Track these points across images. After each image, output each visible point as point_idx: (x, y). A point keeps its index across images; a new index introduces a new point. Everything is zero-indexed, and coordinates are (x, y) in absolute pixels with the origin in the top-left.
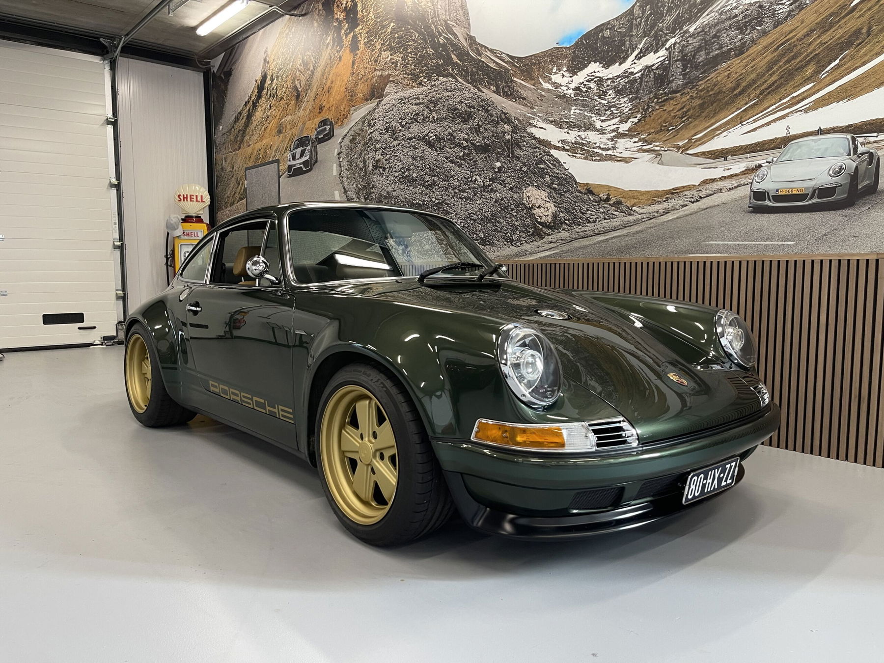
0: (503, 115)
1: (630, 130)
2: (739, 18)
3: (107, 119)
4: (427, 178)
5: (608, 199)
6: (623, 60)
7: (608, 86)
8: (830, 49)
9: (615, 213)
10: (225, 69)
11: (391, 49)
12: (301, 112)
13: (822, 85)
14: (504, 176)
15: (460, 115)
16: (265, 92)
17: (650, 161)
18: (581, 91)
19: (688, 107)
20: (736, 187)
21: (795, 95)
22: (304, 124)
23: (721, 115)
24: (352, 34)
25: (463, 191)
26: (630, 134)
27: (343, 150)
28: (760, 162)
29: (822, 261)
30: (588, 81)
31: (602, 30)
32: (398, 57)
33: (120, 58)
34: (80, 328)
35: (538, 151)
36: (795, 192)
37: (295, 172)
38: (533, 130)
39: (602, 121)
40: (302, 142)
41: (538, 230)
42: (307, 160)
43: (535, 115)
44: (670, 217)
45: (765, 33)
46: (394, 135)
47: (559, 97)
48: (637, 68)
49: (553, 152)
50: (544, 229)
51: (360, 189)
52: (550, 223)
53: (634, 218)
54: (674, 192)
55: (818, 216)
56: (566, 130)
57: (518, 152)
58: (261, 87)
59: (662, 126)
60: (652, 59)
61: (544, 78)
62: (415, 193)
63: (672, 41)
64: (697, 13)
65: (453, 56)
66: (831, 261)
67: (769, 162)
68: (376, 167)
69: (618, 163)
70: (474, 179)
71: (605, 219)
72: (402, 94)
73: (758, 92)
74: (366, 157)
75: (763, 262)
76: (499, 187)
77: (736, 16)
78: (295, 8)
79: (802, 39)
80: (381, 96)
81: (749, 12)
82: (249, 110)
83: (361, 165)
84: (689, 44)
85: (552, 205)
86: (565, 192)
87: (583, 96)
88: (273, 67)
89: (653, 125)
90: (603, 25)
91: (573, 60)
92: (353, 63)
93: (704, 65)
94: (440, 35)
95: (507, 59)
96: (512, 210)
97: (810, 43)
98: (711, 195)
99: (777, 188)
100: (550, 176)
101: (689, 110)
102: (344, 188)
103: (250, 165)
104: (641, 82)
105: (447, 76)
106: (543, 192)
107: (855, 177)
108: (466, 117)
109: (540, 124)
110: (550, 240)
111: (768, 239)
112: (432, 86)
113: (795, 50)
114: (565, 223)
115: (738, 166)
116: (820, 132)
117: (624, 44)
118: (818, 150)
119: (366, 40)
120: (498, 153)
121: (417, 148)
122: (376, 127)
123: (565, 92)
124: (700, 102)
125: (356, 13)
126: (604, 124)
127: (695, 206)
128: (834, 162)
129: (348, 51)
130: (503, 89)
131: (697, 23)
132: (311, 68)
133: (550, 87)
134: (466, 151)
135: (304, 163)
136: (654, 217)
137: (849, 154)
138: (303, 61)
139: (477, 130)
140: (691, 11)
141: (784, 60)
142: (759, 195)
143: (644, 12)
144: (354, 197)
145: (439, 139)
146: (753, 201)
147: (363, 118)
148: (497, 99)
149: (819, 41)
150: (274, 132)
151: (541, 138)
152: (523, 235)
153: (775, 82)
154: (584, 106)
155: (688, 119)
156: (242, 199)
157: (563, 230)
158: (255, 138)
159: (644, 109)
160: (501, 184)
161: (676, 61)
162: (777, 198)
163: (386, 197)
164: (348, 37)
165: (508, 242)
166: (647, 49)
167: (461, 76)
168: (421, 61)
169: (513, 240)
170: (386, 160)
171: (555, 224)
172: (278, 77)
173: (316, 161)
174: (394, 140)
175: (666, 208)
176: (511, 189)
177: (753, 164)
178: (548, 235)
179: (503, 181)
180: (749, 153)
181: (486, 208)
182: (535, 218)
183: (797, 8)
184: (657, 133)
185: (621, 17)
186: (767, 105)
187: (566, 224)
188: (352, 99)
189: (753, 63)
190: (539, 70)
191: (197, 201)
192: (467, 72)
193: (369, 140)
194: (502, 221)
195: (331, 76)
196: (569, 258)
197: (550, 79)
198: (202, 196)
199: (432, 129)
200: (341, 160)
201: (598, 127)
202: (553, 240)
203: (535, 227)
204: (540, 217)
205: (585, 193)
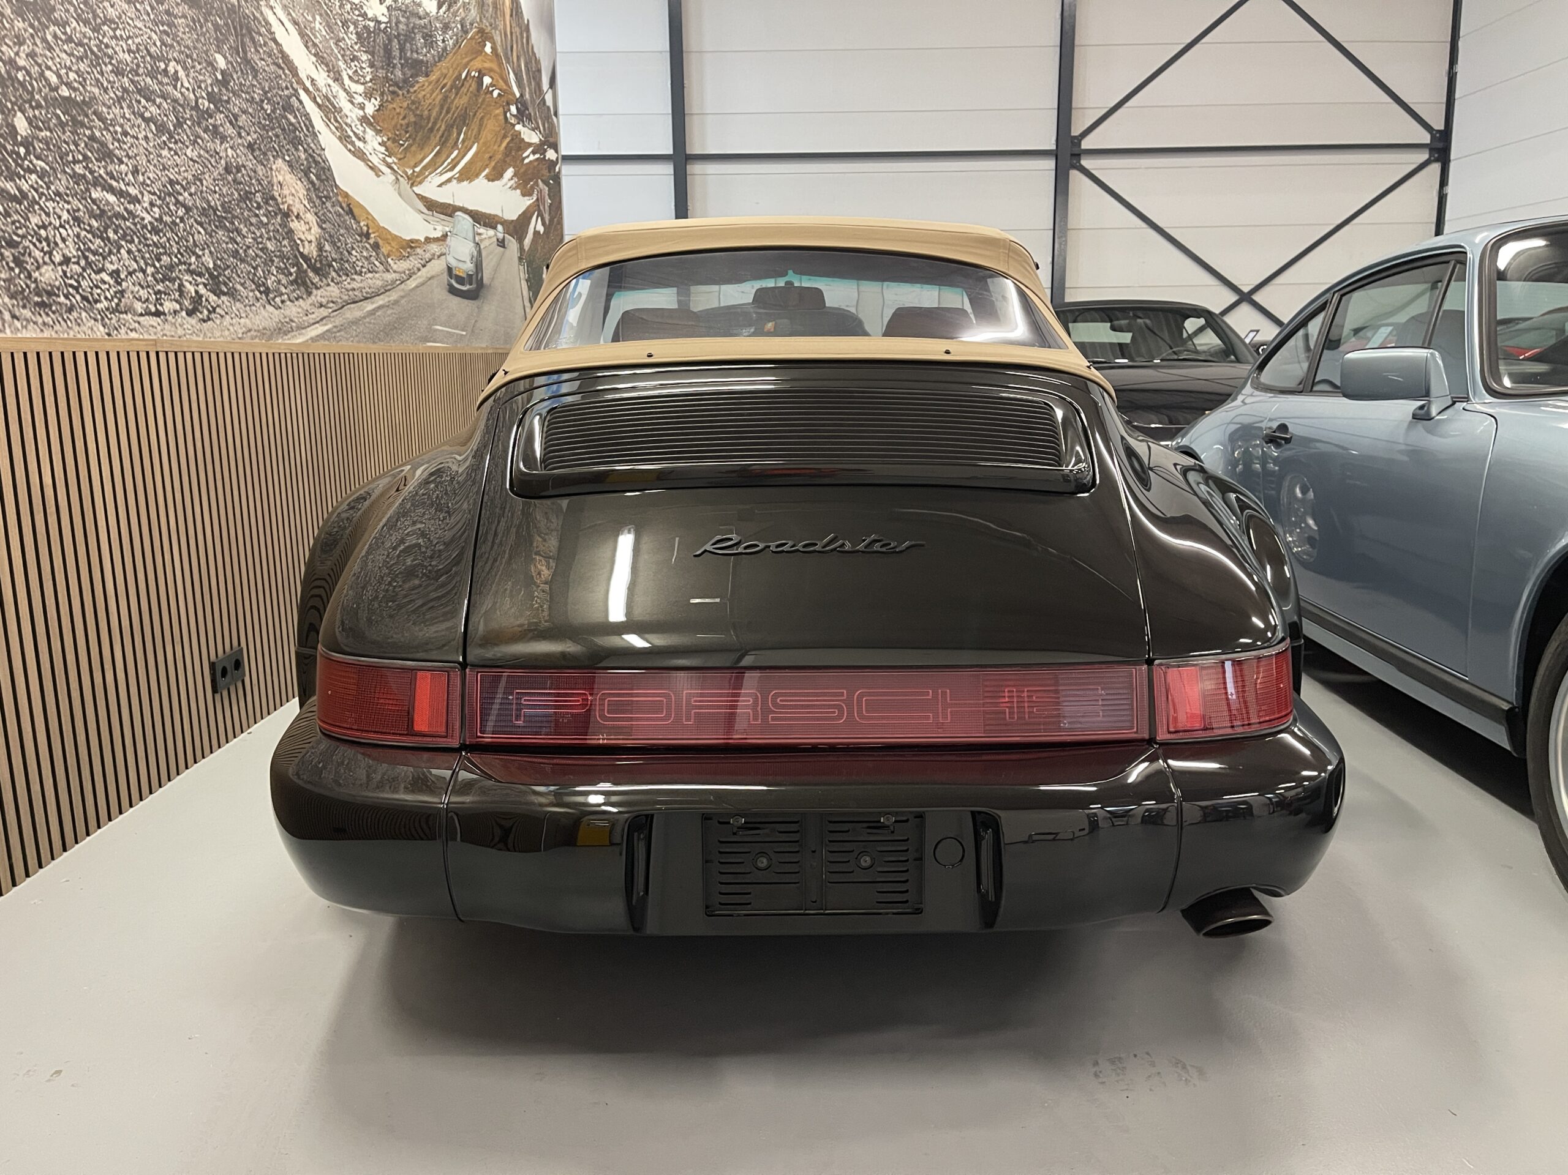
1: (374, 117)
5: (366, 235)
9: (377, 263)
19: (408, 120)
20: (440, 255)
21: (453, 156)
23: (426, 150)
26: (374, 125)
35: (283, 76)
38: (271, 18)
39: (349, 77)
41: (301, 273)
44: (412, 284)
49: (303, 96)
50: (311, 274)
52: (316, 261)
53: (390, 277)
54: (411, 245)
56: (314, 59)
57: (251, 54)
59: (395, 133)
70: (172, 69)
71: (370, 272)
76: (231, 131)
81: (426, 22)
85: (314, 221)
86: (326, 199)
96: (259, 207)
98: (430, 260)
100: (305, 151)
101: (409, 124)
106: (299, 182)
109: (280, 12)
110: (318, 298)
111: (457, 327)
113: (448, 101)
114: (333, 266)
115: (439, 227)
120: (218, 28)
124: (414, 119)
126: (352, 86)
127: (424, 273)
136: (404, 281)
137: (473, 242)
141: (445, 109)
142: (450, 269)
146: (448, 277)
151: (285, 49)
152: (284, 279)
153: (444, 131)
155: (409, 137)
157: (332, 281)
161: (395, 37)
165: (261, 293)
169: (268, 288)
175: (409, 270)
176: (250, 147)
178: (317, 288)
179: (237, 119)
182: (295, 241)
184: (393, 141)
187: (335, 271)
189: (433, 96)
194: (245, 230)
201: (347, 87)
202: (324, 301)
203: (297, 264)
204: (302, 241)
205: (347, 214)
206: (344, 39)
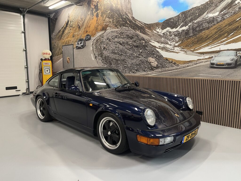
0: (142, 38)
1: (178, 45)
2: (208, 20)
3: (22, 32)
4: (120, 53)
5: (172, 62)
6: (177, 27)
7: (172, 34)
8: (231, 30)
9: (174, 66)
10: (55, 18)
11: (109, 18)
12: (80, 32)
13: (229, 39)
14: (143, 54)
15: (130, 37)
16: (68, 25)
17: (183, 53)
18: (165, 34)
19: (194, 41)
20: (206, 62)
21: (222, 40)
22: (81, 35)
23: (203, 44)
24: (96, 12)
25: (131, 57)
26: (178, 46)
27: (94, 43)
28: (213, 56)
29: (228, 81)
30: (167, 32)
31: (171, 20)
32: (111, 20)
33: (26, 14)
34: (16, 91)
35: (152, 48)
36: (221, 64)
37: (78, 48)
38: (151, 43)
39: (171, 42)
40: (81, 40)
41: (152, 69)
42: (82, 45)
43: (152, 39)
44: (189, 67)
45: (214, 25)
46: (110, 40)
47: (158, 35)
48: (180, 30)
49: (157, 49)
50: (154, 68)
51: (99, 54)
53: (179, 67)
54: (190, 62)
55: (227, 70)
56: (160, 44)
57: (146, 48)
58: (67, 24)
59: (187, 45)
60: (184, 28)
61: (154, 30)
62: (117, 57)
63: (190, 24)
64: (197, 18)
65: (128, 22)
66: (230, 81)
67: (215, 56)
68: (104, 48)
69: (175, 53)
70: (134, 54)
71: (171, 67)
72: (112, 30)
73: (212, 39)
74: (101, 46)
75: (213, 80)
76: (141, 57)
77: (207, 20)
78: (78, 3)
79: (224, 27)
80: (106, 30)
81: (210, 19)
82: (63, 30)
83: (100, 48)
84: (194, 26)
85: (156, 62)
86: (160, 59)
87: (165, 36)
88: (71, 19)
89: (185, 45)
90: (171, 18)
91: (163, 26)
92: (97, 20)
93: (198, 31)
94: (124, 16)
95: (144, 24)
96: (145, 63)
97: (226, 28)
98: (200, 63)
99: (217, 62)
100: (156, 55)
101: (194, 42)
102: (94, 54)
103: (64, 45)
104: (181, 34)
105: (126, 27)
106: (154, 59)
107: (236, 61)
108: (132, 38)
109: (153, 42)
110: (156, 71)
111: (214, 75)
112: (121, 29)
113: (222, 30)
115: (207, 56)
116: (228, 50)
117: (177, 24)
118: (227, 54)
119: (101, 14)
120: (141, 48)
121: (117, 45)
122: (104, 38)
123: (160, 34)
124: (197, 40)
125: (98, 7)
126: (171, 43)
127: (196, 65)
128: (231, 57)
129: (95, 17)
130: (142, 32)
131: (197, 20)
132: (84, 20)
133: (156, 32)
134: (132, 47)
135: (81, 46)
136: (185, 67)
137: (235, 56)
138: (81, 18)
139: (135, 41)
140: (195, 17)
141: (219, 32)
142: (212, 64)
143: (182, 16)
144: (97, 56)
145: (123, 43)
146: (211, 65)
147: (100, 35)
148: (140, 34)
149: (228, 28)
150: (72, 36)
151: (154, 45)
152: (148, 69)
153: (217, 37)
154: (165, 38)
155: (194, 44)
156: (61, 54)
157: (159, 69)
158: (65, 37)
159: (182, 40)
160: (142, 56)
161: (191, 29)
162: (217, 65)
163: (107, 57)
164: (96, 13)
165: (143, 71)
166: (183, 25)
167: (130, 27)
168: (118, 22)
169: (145, 71)
170: (107, 47)
171: (157, 67)
172: (73, 22)
173: (85, 46)
174: (110, 42)
175: (188, 65)
176: (145, 57)
177: (211, 56)
178: (155, 70)
179: (142, 55)
180: (210, 53)
181: (137, 62)
182: (151, 65)
183: (223, 19)
184: (185, 47)
185: (176, 16)
186: (215, 42)
187: (160, 67)
188: (96, 30)
189: (211, 32)
190: (153, 28)
191: (48, 54)
192: (132, 26)
193: (102, 41)
194: (142, 65)
195: (90, 23)
196: (161, 76)
197: (156, 30)
198: (49, 53)
199: (121, 40)
200: (93, 46)
201: (169, 44)
202: (157, 71)
203: (151, 67)
204: (153, 65)
205: (166, 60)
206: (170, 38)
